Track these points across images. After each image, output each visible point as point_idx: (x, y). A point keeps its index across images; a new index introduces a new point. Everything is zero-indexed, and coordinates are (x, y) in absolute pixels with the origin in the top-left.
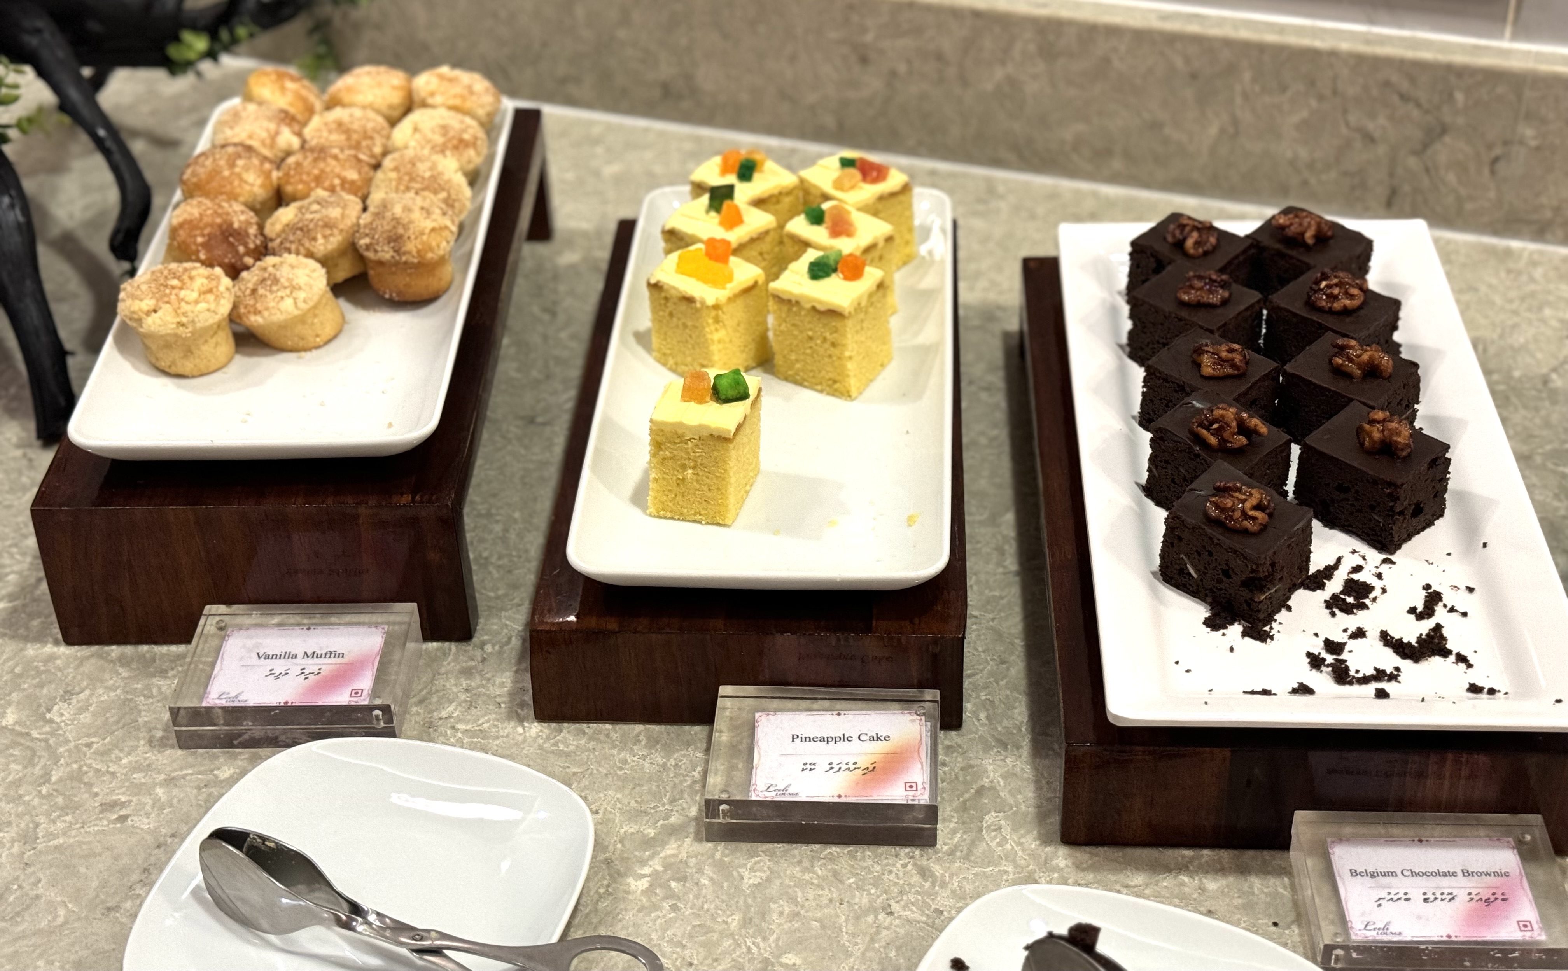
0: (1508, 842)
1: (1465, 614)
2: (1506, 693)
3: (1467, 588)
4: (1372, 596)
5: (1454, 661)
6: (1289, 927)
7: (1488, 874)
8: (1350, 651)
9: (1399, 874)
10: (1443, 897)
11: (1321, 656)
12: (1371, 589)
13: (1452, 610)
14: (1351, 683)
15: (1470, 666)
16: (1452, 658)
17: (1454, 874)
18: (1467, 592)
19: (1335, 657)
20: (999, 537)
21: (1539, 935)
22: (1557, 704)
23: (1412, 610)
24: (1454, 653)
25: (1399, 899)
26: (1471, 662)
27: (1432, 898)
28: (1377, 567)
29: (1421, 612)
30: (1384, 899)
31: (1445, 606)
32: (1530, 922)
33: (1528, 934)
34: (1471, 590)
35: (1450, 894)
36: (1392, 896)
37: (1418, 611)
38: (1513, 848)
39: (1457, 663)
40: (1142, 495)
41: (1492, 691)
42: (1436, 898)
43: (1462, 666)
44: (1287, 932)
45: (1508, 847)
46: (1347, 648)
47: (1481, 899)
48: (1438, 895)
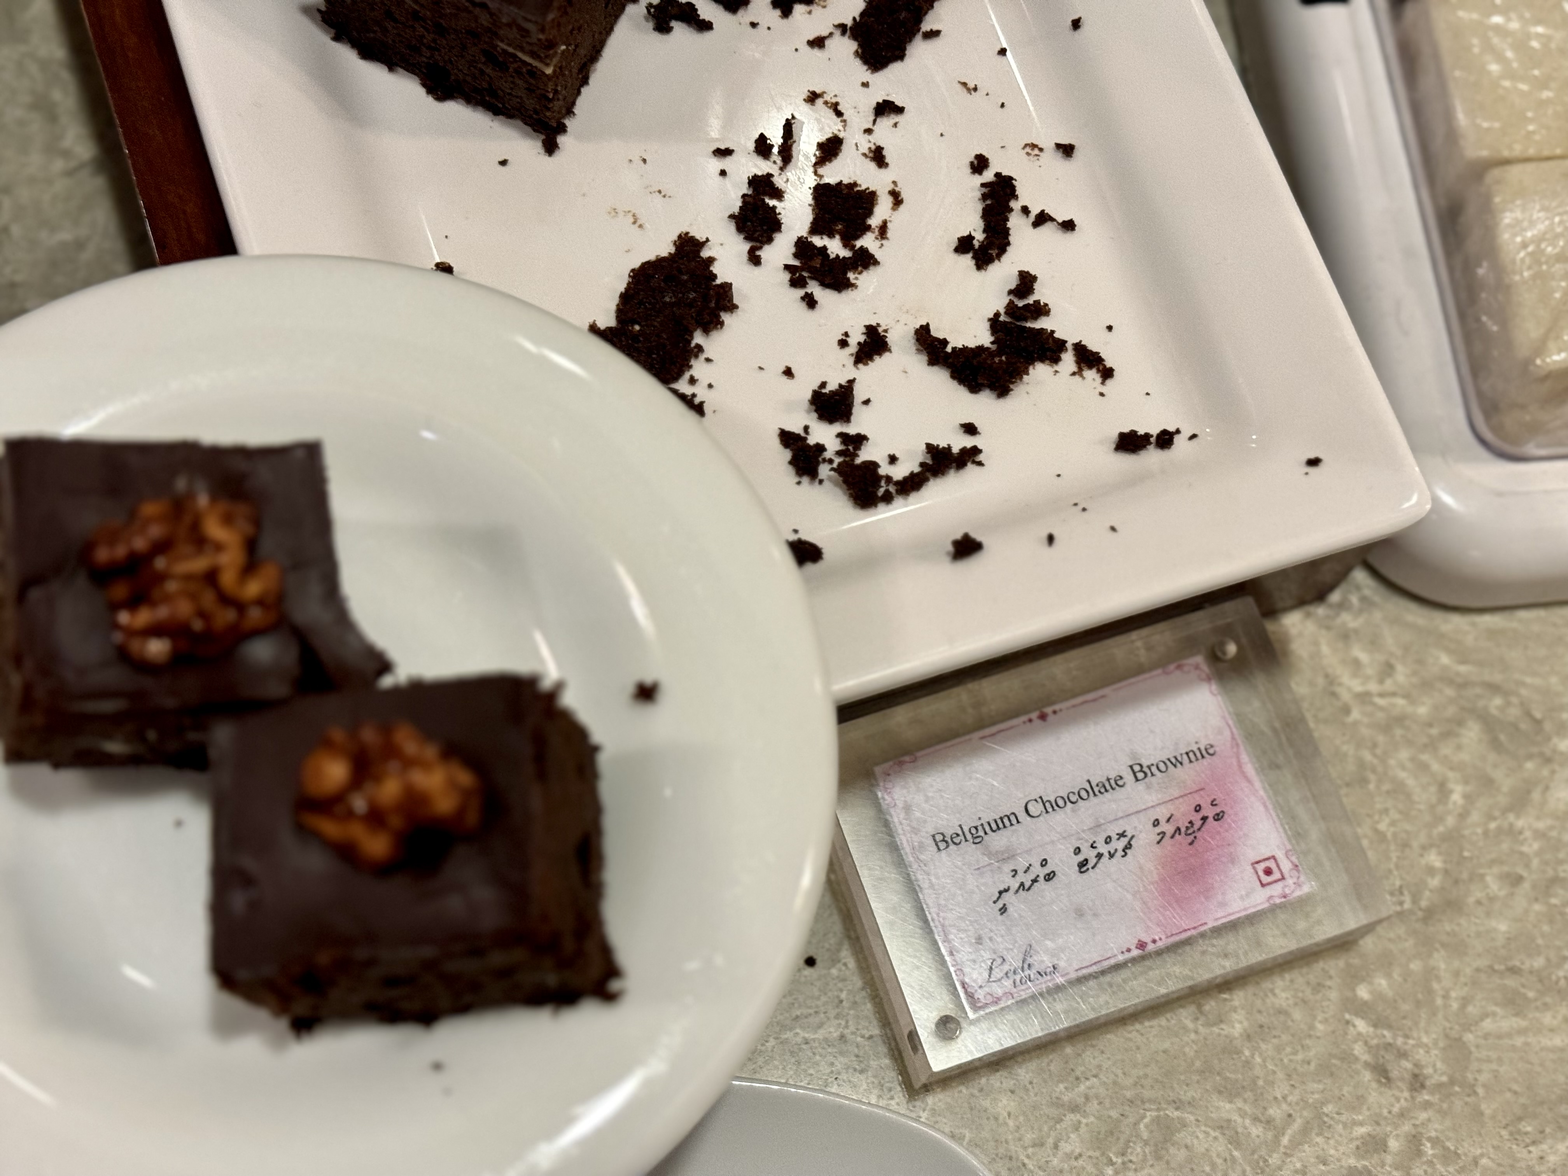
0: (1197, 667)
1: (1069, 226)
2: (1194, 436)
3: (1059, 146)
4: (874, 221)
5: (1073, 368)
6: (835, 961)
7: (1176, 762)
8: (867, 402)
9: (1022, 816)
10: (1111, 847)
11: (812, 441)
12: (868, 199)
13: (1042, 219)
14: (888, 498)
15: (1107, 374)
16: (1068, 360)
17: (1117, 783)
18: (1060, 154)
19: (838, 428)
20: (33, 69)
21: (1298, 885)
22: (1312, 470)
23: (964, 245)
24: (1069, 345)
25: (1035, 881)
26: (1109, 364)
27: (1091, 855)
28: (868, 131)
29: (982, 245)
30: (1006, 890)
31: (1025, 210)
32: (1274, 857)
33: (1276, 890)
34: (1067, 150)
35: (1122, 835)
36: (1021, 877)
37: (976, 244)
38: (1209, 679)
39: (1079, 373)
40: (322, 38)
41: (1165, 440)
42: (1100, 856)
43: (1091, 375)
44: (834, 971)
45: (1202, 680)
46: (859, 394)
47: (1178, 829)
48: (1103, 849)
